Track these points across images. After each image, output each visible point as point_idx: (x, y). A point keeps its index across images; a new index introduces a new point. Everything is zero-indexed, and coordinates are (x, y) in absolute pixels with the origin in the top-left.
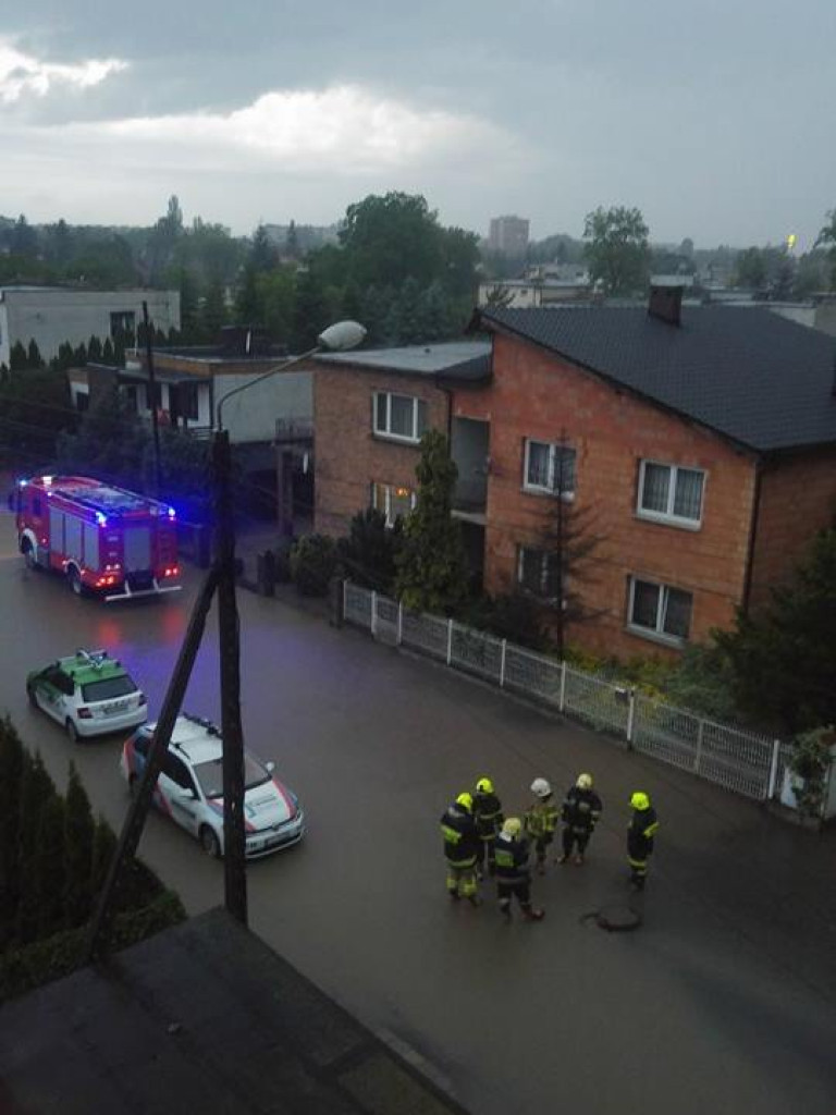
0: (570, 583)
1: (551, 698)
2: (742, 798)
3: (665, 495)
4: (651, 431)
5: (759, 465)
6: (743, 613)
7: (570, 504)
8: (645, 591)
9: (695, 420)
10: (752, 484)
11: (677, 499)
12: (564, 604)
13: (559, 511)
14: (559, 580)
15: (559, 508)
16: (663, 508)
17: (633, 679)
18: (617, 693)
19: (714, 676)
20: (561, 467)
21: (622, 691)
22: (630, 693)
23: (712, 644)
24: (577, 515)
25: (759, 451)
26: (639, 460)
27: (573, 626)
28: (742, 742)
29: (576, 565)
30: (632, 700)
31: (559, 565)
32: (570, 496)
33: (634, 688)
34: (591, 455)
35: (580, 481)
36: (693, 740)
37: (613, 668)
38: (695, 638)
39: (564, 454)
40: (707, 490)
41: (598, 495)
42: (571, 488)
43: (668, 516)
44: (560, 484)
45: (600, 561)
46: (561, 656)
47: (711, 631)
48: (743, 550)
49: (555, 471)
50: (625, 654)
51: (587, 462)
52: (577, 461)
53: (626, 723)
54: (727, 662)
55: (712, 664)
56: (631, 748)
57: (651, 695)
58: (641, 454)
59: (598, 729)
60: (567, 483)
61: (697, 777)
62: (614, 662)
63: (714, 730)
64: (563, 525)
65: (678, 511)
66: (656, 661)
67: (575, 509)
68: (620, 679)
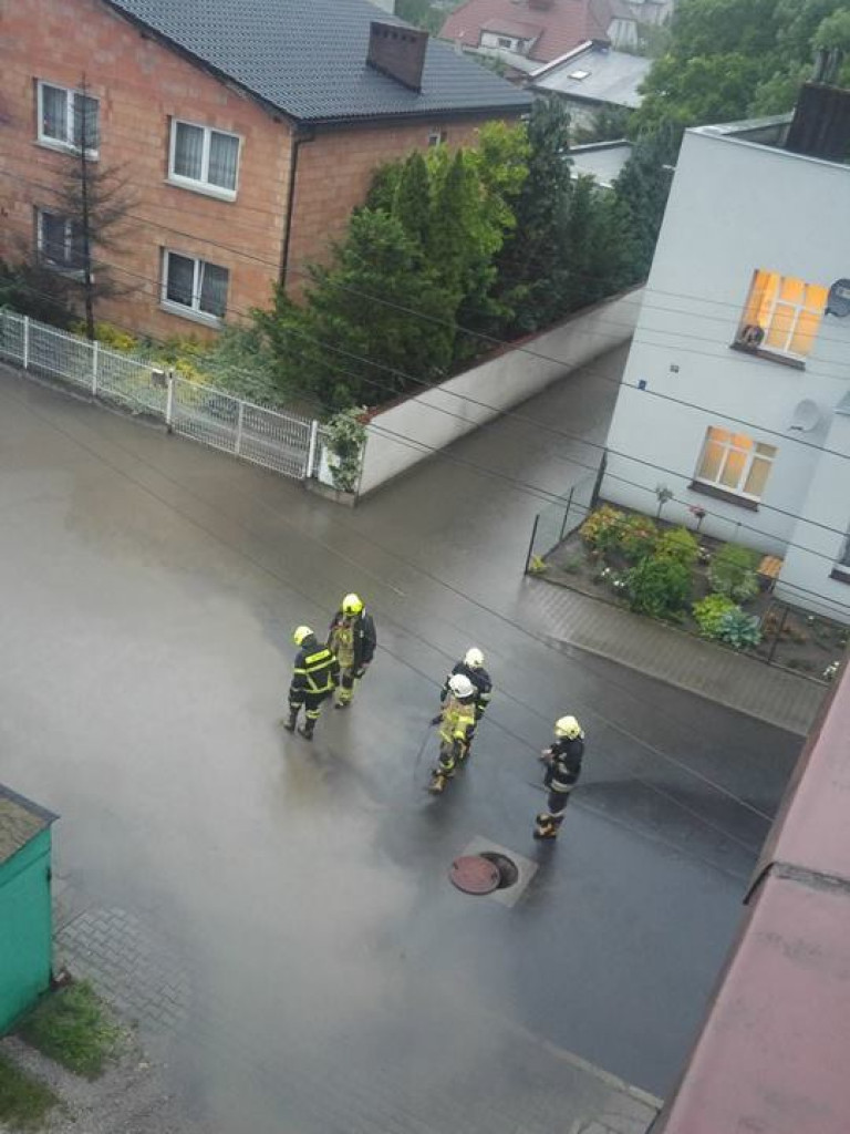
0: (98, 254)
1: (82, 381)
2: (287, 479)
3: (197, 160)
4: (181, 86)
5: (294, 135)
6: (280, 291)
7: (95, 163)
8: (179, 264)
9: (232, 79)
10: (288, 154)
11: (212, 166)
12: (92, 278)
13: (84, 172)
14: (86, 250)
15: (84, 168)
16: (195, 175)
17: (170, 360)
18: (155, 374)
19: (253, 357)
20: (84, 119)
21: (160, 372)
22: (167, 374)
23: (250, 323)
24: (103, 177)
25: (295, 119)
26: (169, 118)
27: (102, 301)
28: (284, 423)
29: (104, 233)
30: (170, 382)
31: (85, 233)
32: (94, 154)
33: (172, 369)
34: (116, 107)
35: (105, 139)
36: (234, 421)
37: (149, 346)
38: (232, 318)
39: (83, 104)
40: (242, 158)
41: (126, 156)
42: (93, 146)
43: (201, 184)
44: (83, 139)
45: (129, 232)
46: (91, 335)
47: (251, 309)
48: (280, 223)
49: (76, 122)
50: (161, 334)
51: (111, 116)
52: (100, 114)
53: (165, 407)
54: (266, 341)
55: (251, 344)
56: (170, 431)
57: (190, 376)
58: (172, 114)
59: (135, 413)
60: (89, 139)
61: (238, 459)
62: (149, 342)
63: (253, 411)
64: (88, 186)
65: (212, 179)
66: (192, 340)
67: (102, 170)
68: (156, 361)
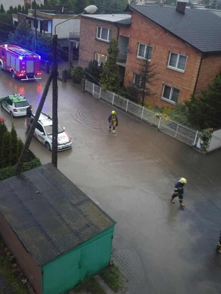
0: (147, 85)
1: (139, 116)
2: (187, 145)
3: (175, 62)
4: (173, 43)
5: (202, 56)
6: (193, 96)
7: (149, 63)
8: (167, 88)
9: (187, 42)
10: (199, 61)
11: (179, 64)
12: (145, 90)
13: (146, 64)
14: (144, 84)
16: (174, 66)
17: (161, 112)
18: (157, 116)
19: (183, 113)
20: (148, 52)
21: (158, 115)
22: (160, 116)
23: (184, 104)
24: (151, 66)
25: (202, 52)
26: (169, 52)
27: (147, 96)
28: (189, 131)
29: (149, 80)
30: (160, 118)
31: (145, 80)
32: (149, 60)
33: (161, 115)
34: (156, 49)
35: (153, 57)
36: (175, 129)
37: (156, 108)
38: (179, 102)
39: (149, 48)
40: (187, 62)
41: (157, 61)
42: (150, 58)
43: (176, 68)
44: (147, 57)
45: (156, 80)
46: (143, 105)
47: (184, 101)
48: (195, 79)
49: (146, 53)
50: (160, 106)
51: (155, 51)
52: (152, 51)
53: (158, 124)
54: (187, 109)
55: (183, 109)
56: (159, 130)
57: (166, 117)
58: (170, 50)
59: (151, 125)
60: (149, 57)
61: (175, 139)
62: (157, 107)
63: (181, 127)
64: (147, 68)
65: (178, 67)
66: (168, 108)
67: (151, 64)
68: (158, 112)
